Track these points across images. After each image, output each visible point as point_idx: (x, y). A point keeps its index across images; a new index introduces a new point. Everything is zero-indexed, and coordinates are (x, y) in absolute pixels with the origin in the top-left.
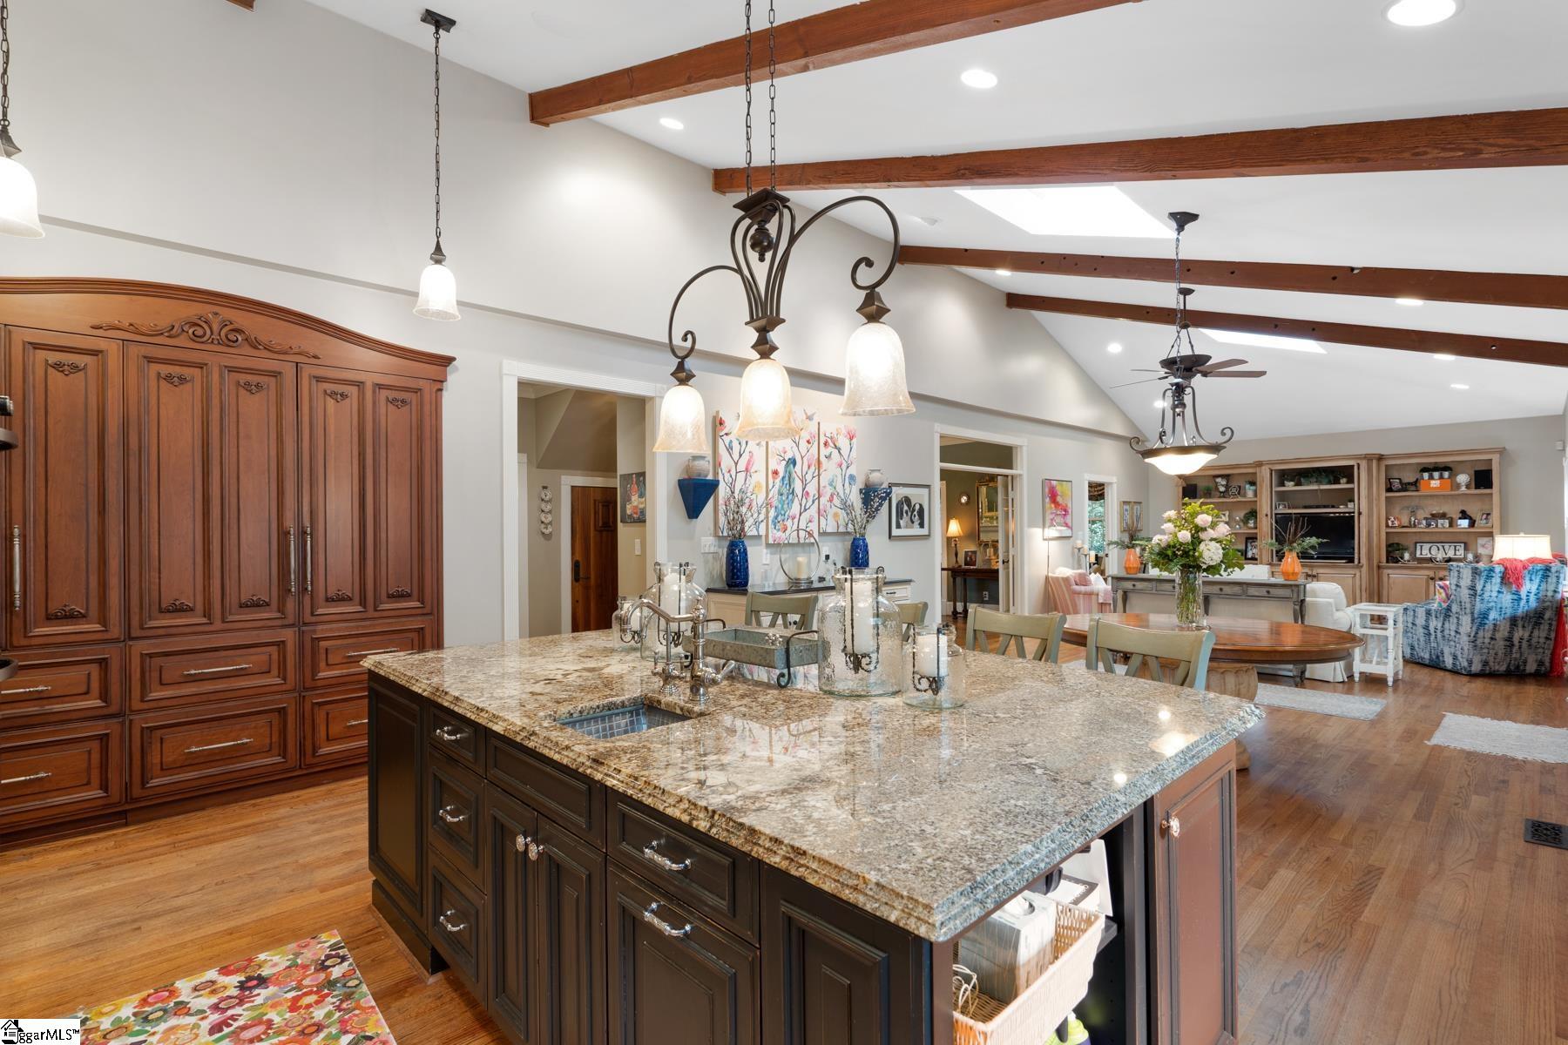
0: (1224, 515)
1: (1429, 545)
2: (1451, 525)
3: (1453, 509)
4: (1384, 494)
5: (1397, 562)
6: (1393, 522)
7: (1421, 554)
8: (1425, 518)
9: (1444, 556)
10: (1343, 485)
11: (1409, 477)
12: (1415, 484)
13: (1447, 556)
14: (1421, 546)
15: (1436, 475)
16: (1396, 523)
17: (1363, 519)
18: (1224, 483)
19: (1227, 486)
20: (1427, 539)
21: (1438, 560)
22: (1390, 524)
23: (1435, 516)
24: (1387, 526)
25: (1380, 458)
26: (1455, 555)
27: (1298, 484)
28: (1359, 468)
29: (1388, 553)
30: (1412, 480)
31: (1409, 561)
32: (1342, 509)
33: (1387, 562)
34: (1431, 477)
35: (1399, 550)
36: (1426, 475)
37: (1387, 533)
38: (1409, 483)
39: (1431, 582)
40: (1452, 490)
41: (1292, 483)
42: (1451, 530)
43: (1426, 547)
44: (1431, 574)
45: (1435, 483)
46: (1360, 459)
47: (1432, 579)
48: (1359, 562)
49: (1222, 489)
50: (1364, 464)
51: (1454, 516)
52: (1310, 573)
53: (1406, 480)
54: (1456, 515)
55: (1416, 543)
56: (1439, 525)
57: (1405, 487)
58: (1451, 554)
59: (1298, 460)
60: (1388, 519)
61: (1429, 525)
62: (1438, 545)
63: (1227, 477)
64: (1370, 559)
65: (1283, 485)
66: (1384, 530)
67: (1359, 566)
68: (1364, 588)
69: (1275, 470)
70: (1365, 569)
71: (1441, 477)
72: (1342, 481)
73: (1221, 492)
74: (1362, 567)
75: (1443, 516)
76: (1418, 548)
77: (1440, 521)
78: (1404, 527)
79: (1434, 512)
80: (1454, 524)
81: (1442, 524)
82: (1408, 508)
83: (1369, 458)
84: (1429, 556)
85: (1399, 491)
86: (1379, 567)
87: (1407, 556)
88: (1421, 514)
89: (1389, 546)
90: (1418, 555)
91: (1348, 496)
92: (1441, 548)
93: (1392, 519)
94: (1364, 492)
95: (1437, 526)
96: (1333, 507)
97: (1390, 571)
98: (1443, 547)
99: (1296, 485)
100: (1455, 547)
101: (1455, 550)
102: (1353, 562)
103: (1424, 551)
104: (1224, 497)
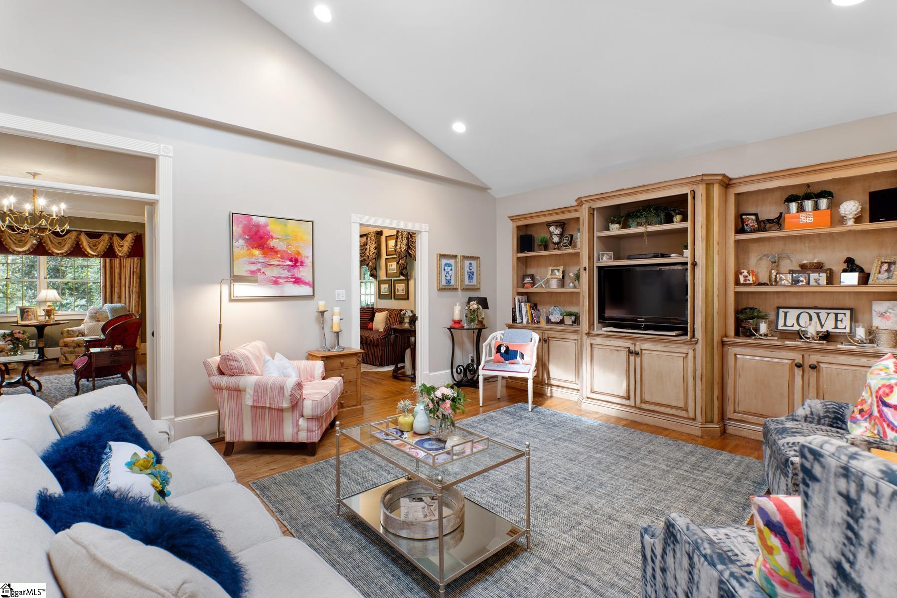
0: (558, 270)
1: (797, 312)
2: (830, 281)
3: (833, 258)
4: (732, 237)
5: (751, 335)
6: (745, 277)
7: (785, 325)
8: (792, 272)
9: (819, 329)
10: (677, 224)
11: (769, 212)
12: (778, 222)
13: (824, 329)
14: (786, 313)
15: (809, 204)
16: (751, 279)
17: (700, 272)
18: (558, 231)
19: (561, 235)
20: (794, 302)
21: (809, 335)
22: (742, 280)
23: (804, 268)
24: (737, 283)
25: (727, 183)
26: (836, 327)
27: (625, 226)
28: (694, 198)
29: (738, 323)
30: (774, 215)
31: (766, 335)
32: (674, 258)
33: (737, 334)
34: (801, 209)
35: (753, 318)
36: (794, 206)
37: (737, 293)
38: (769, 221)
39: (798, 372)
40: (832, 224)
41: (617, 226)
42: (830, 289)
43: (793, 314)
44: (798, 358)
45: (807, 218)
46: (696, 183)
47: (799, 366)
48: (694, 337)
49: (556, 239)
50: (701, 191)
51: (834, 268)
52: (632, 348)
53: (763, 216)
54: (840, 266)
55: (779, 308)
56: (812, 282)
57: (763, 225)
58: (829, 326)
59: (620, 193)
60: (738, 273)
61: (796, 282)
62: (811, 312)
63: (562, 224)
64: (708, 331)
65: (608, 229)
66: (732, 288)
67: (693, 342)
68: (698, 373)
69: (597, 208)
70: (700, 347)
71: (816, 207)
72: (675, 220)
73: (555, 243)
74: (697, 342)
75: (819, 267)
76: (782, 315)
77: (814, 276)
78: (760, 284)
79: (805, 262)
80: (835, 281)
81: (817, 280)
82: (767, 256)
83: (707, 181)
84: (796, 328)
85: (754, 231)
86: (723, 344)
87: (763, 327)
88: (786, 265)
89: (738, 312)
90: (781, 326)
91: (680, 239)
92: (814, 317)
93: (745, 273)
94: (700, 232)
95: (808, 283)
96: (663, 256)
97: (737, 350)
98: (818, 314)
99: (622, 228)
100: (836, 315)
101: (836, 320)
102: (686, 334)
103: (790, 320)
104: (558, 249)
